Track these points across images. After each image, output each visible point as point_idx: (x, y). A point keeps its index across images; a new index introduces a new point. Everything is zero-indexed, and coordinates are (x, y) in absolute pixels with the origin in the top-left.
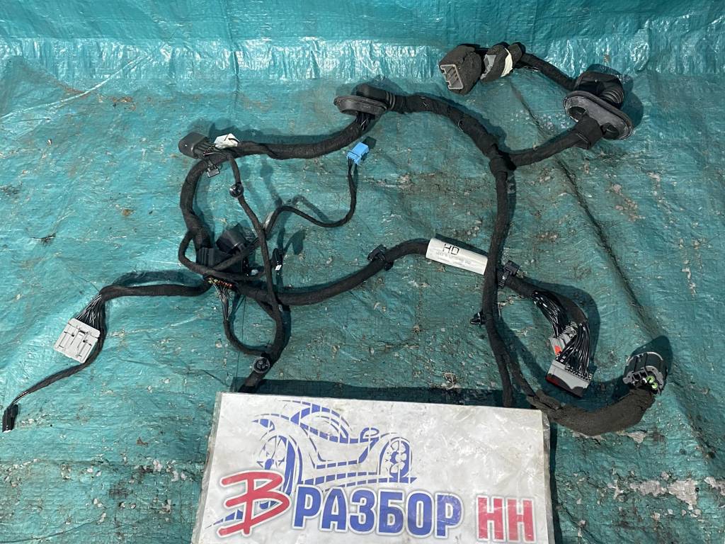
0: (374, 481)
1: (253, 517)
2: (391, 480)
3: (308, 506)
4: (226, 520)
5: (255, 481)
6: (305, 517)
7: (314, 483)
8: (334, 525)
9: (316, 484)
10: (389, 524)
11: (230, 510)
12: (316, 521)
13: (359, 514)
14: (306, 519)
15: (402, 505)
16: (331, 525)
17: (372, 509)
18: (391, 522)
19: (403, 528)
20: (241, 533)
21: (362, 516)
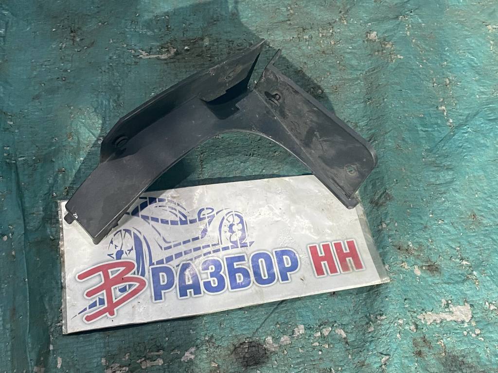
0: (218, 250)
1: (114, 301)
2: (233, 247)
3: (164, 282)
4: (89, 308)
5: (109, 271)
6: (163, 292)
7: (165, 262)
8: (190, 292)
9: (167, 262)
10: (238, 281)
11: (91, 299)
12: (173, 293)
13: (211, 279)
14: (164, 293)
15: (247, 265)
16: (188, 294)
17: (221, 273)
18: (240, 279)
19: (252, 282)
20: (106, 316)
21: (214, 280)
